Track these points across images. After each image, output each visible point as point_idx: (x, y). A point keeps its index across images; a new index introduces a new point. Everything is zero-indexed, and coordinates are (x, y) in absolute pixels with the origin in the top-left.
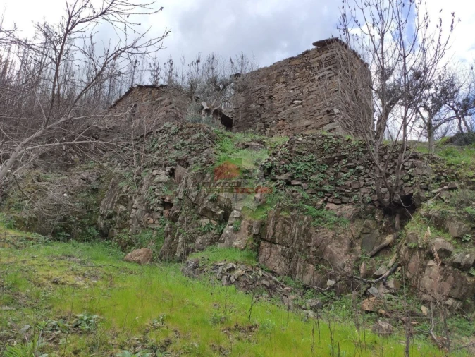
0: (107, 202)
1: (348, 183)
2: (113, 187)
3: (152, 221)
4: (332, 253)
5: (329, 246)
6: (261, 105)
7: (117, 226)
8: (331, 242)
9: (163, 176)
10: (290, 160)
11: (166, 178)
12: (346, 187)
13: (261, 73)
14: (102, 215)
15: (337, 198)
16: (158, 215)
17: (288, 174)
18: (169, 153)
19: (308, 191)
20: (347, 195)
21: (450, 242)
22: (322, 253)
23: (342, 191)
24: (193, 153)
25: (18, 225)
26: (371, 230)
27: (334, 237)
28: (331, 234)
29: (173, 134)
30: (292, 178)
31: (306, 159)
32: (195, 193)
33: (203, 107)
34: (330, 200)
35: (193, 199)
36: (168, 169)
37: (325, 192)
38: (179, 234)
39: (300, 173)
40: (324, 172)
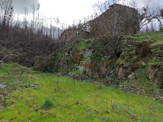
0: (57, 63)
1: (109, 49)
2: (57, 58)
3: (65, 66)
4: (101, 69)
5: (101, 67)
6: (97, 29)
7: (59, 68)
8: (101, 66)
9: (67, 54)
10: (94, 45)
11: (68, 54)
12: (109, 50)
13: (96, 19)
14: (56, 66)
15: (107, 54)
16: (66, 64)
17: (94, 49)
18: (68, 47)
19: (99, 53)
20: (109, 53)
21: (124, 62)
22: (99, 69)
23: (108, 52)
24: (73, 46)
25: (35, 69)
26: (113, 62)
27: (102, 65)
28: (102, 64)
29: (69, 42)
30: (95, 50)
31: (98, 44)
32: (73, 57)
33: (77, 33)
34: (105, 55)
35: (72, 59)
36: (68, 52)
37: (104, 53)
38: (69, 68)
39: (97, 48)
40: (103, 47)
